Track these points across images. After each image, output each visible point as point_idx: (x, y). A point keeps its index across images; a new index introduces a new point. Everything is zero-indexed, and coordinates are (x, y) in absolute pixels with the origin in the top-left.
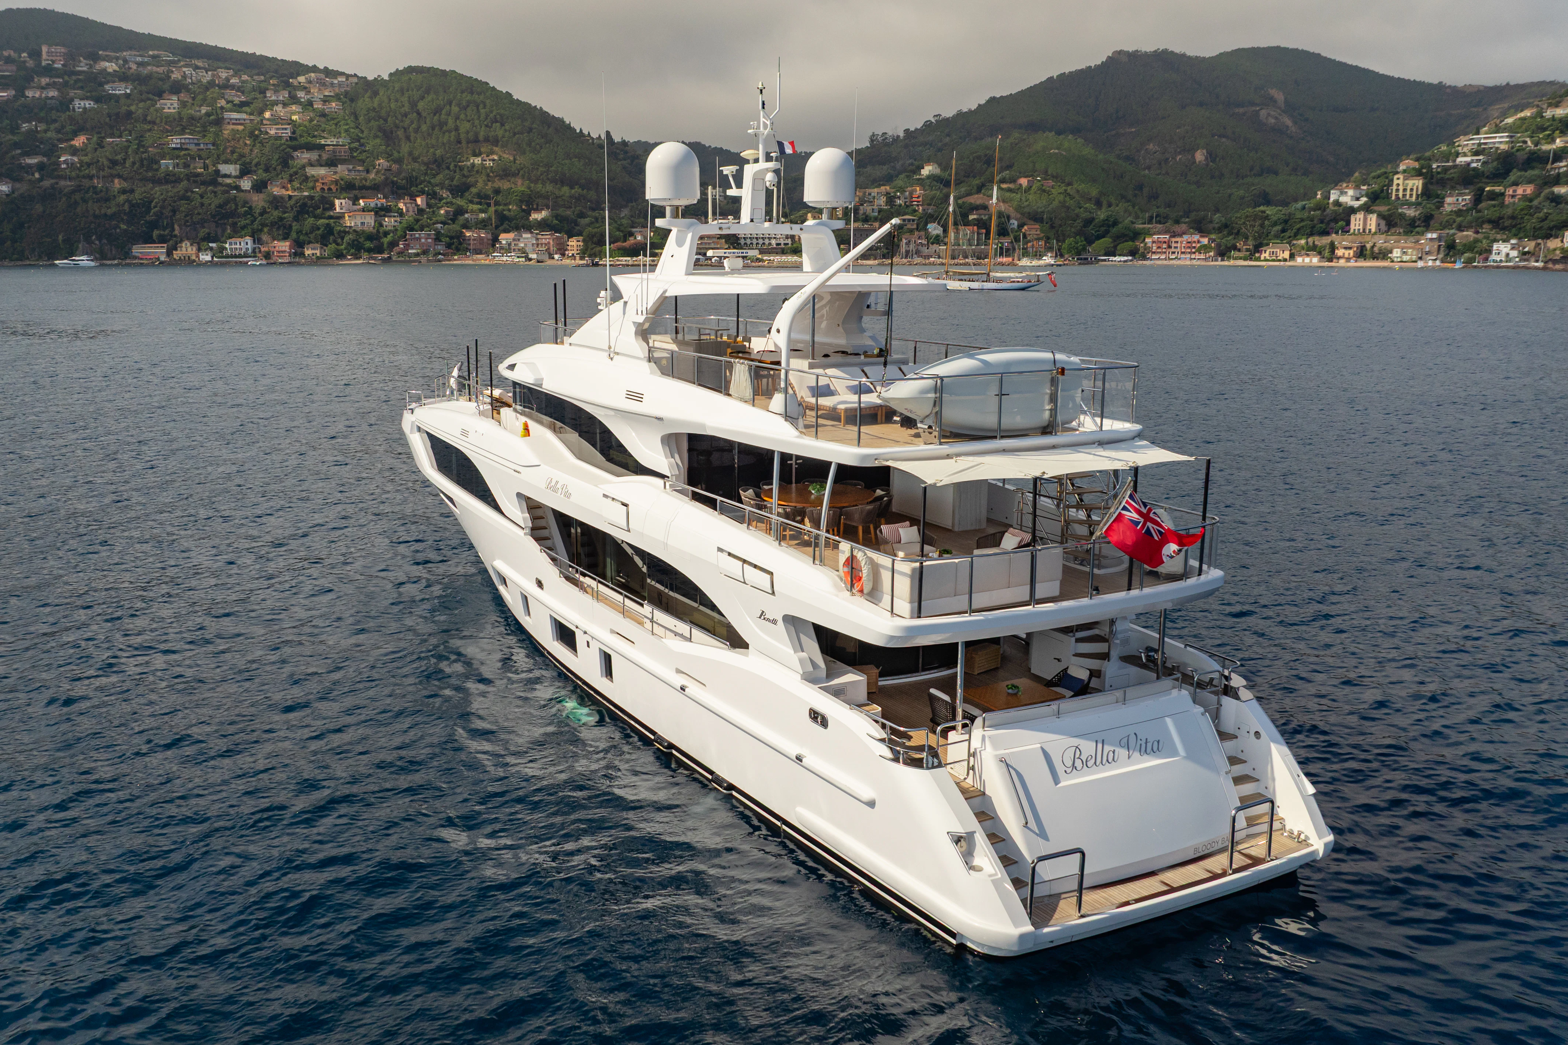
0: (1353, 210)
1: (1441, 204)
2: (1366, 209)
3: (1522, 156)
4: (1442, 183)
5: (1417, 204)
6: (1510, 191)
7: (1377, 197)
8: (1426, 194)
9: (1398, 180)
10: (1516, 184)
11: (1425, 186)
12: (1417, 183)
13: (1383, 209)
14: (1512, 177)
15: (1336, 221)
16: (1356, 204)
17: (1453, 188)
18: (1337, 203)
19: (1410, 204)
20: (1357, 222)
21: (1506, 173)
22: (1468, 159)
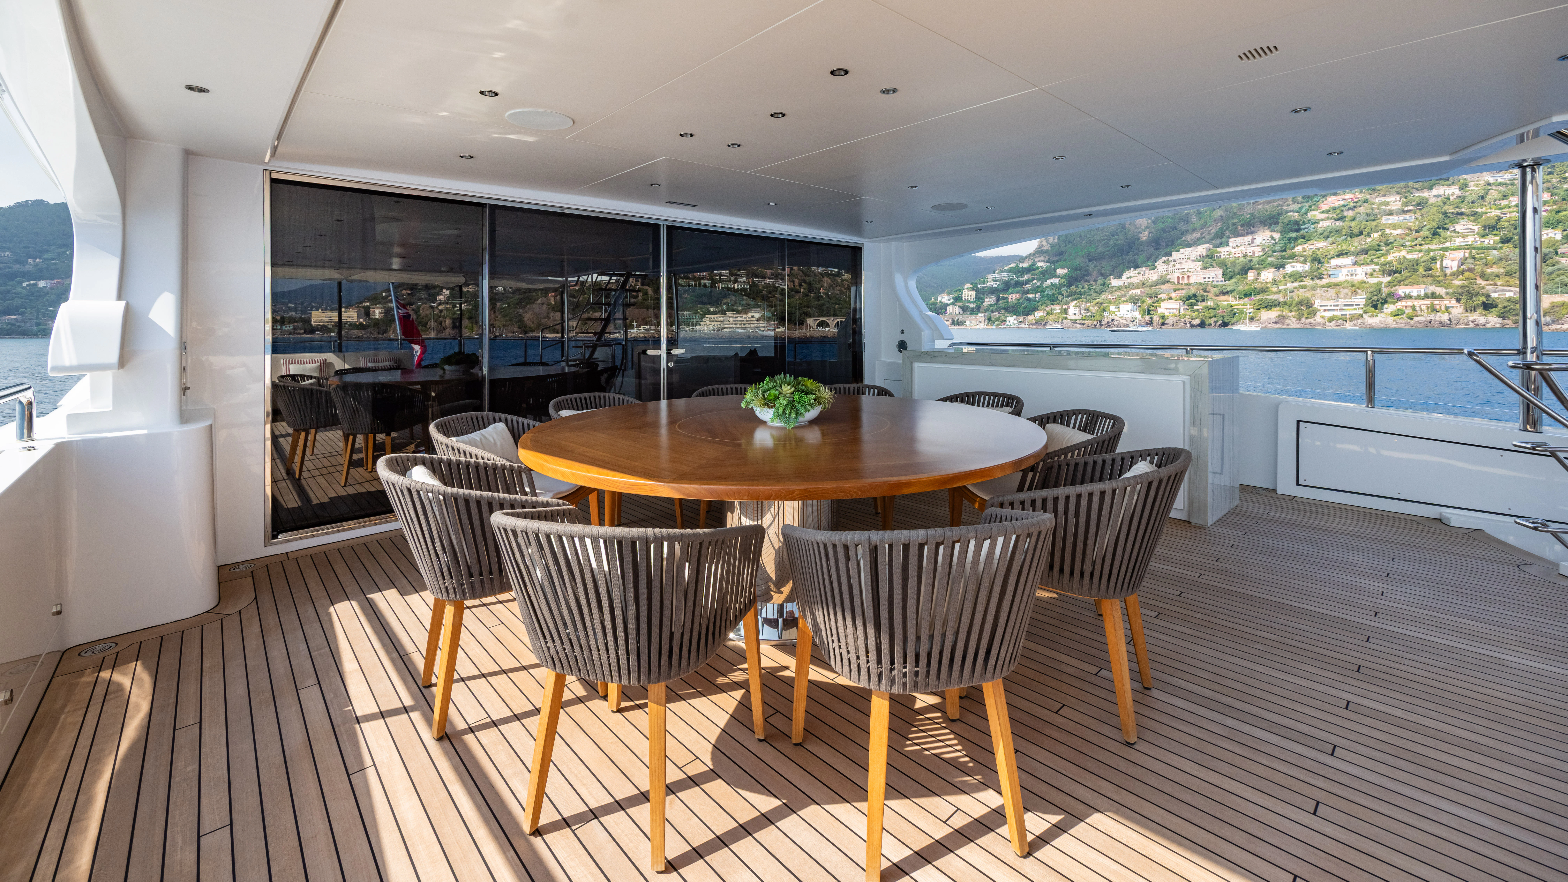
0: (948, 305)
1: (983, 302)
2: (953, 304)
3: (1013, 282)
4: (983, 293)
5: (973, 302)
6: (1010, 296)
7: (957, 299)
8: (977, 298)
9: (965, 292)
10: (1012, 293)
11: (976, 294)
12: (973, 293)
13: (960, 304)
14: (1010, 291)
15: (941, 309)
16: (949, 302)
17: (987, 295)
18: (941, 302)
19: (971, 302)
20: (950, 309)
21: (1008, 289)
22: (992, 283)
